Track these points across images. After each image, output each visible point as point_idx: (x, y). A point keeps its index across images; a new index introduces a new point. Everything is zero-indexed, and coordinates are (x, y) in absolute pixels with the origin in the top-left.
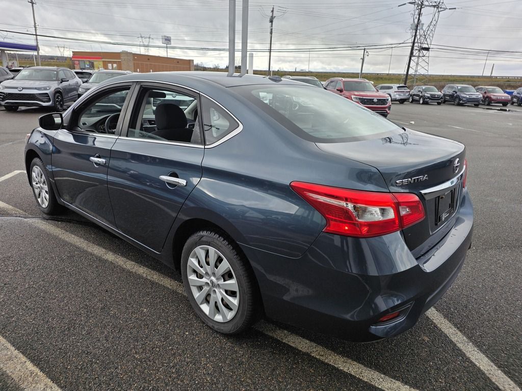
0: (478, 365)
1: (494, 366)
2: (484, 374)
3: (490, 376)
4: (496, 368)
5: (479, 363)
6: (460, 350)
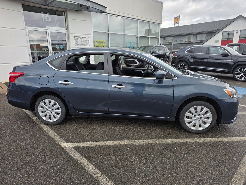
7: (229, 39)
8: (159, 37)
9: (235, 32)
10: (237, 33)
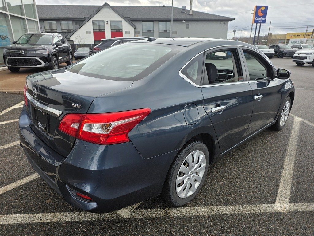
0: (13, 215)
1: (6, 223)
2: (8, 214)
3: (4, 216)
4: (4, 223)
5: (14, 217)
6: (28, 213)
7: (101, 31)
8: (38, 20)
9: (106, 22)
10: (107, 24)
